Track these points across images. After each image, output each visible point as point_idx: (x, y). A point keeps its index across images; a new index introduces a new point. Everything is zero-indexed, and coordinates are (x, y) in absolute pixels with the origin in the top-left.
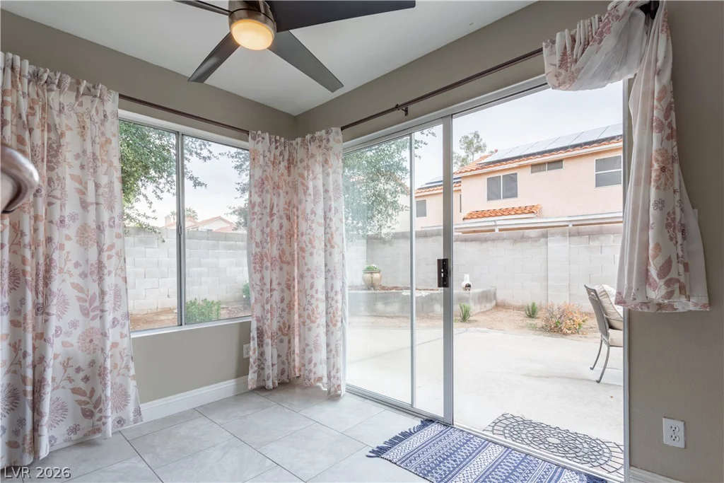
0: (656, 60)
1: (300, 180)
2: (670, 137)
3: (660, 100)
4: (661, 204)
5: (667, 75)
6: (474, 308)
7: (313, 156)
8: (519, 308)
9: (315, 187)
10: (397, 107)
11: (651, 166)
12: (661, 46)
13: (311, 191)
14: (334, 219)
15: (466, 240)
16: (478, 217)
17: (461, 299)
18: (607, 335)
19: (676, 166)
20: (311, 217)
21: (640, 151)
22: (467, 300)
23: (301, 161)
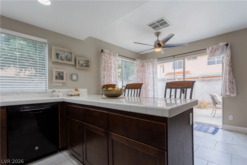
0: (228, 54)
1: (145, 70)
2: (230, 67)
3: (229, 61)
4: (229, 79)
5: (230, 57)
7: (149, 64)
10: (173, 56)
11: (227, 72)
12: (229, 52)
13: (149, 72)
14: (155, 79)
16: (170, 75)
18: (215, 106)
19: (231, 72)
20: (149, 78)
21: (225, 69)
23: (146, 65)
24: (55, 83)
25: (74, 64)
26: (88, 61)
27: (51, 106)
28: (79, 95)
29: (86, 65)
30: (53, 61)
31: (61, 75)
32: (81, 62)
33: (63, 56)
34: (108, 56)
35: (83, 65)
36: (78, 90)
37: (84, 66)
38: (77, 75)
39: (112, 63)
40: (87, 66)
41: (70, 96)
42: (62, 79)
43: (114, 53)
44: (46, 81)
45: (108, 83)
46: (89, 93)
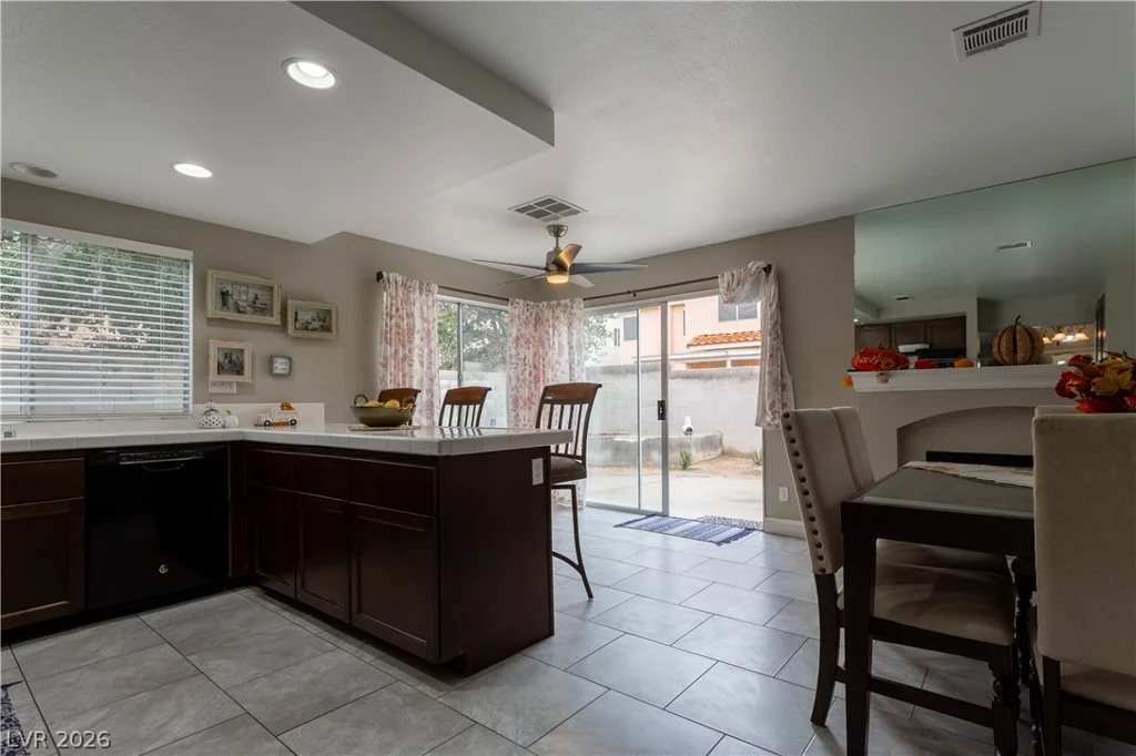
0: (770, 298)
1: (546, 336)
2: (775, 339)
3: (770, 320)
6: (696, 455)
7: (558, 318)
8: (748, 456)
9: (559, 343)
10: (629, 292)
11: (767, 353)
13: (556, 346)
14: (577, 369)
15: (687, 377)
16: (707, 344)
17: (681, 445)
19: (780, 353)
20: (557, 366)
22: (688, 446)
23: (547, 320)
24: (214, 384)
25: (279, 323)
26: (329, 312)
27: (204, 454)
28: (293, 423)
29: (320, 323)
30: (210, 315)
31: (234, 358)
32: (304, 317)
33: (243, 299)
34: (400, 293)
35: (310, 327)
36: (290, 408)
37: (314, 330)
38: (290, 359)
39: (417, 315)
40: (326, 328)
41: (265, 425)
42: (239, 370)
43: (421, 283)
44: (186, 378)
45: (399, 385)
46: (330, 418)
